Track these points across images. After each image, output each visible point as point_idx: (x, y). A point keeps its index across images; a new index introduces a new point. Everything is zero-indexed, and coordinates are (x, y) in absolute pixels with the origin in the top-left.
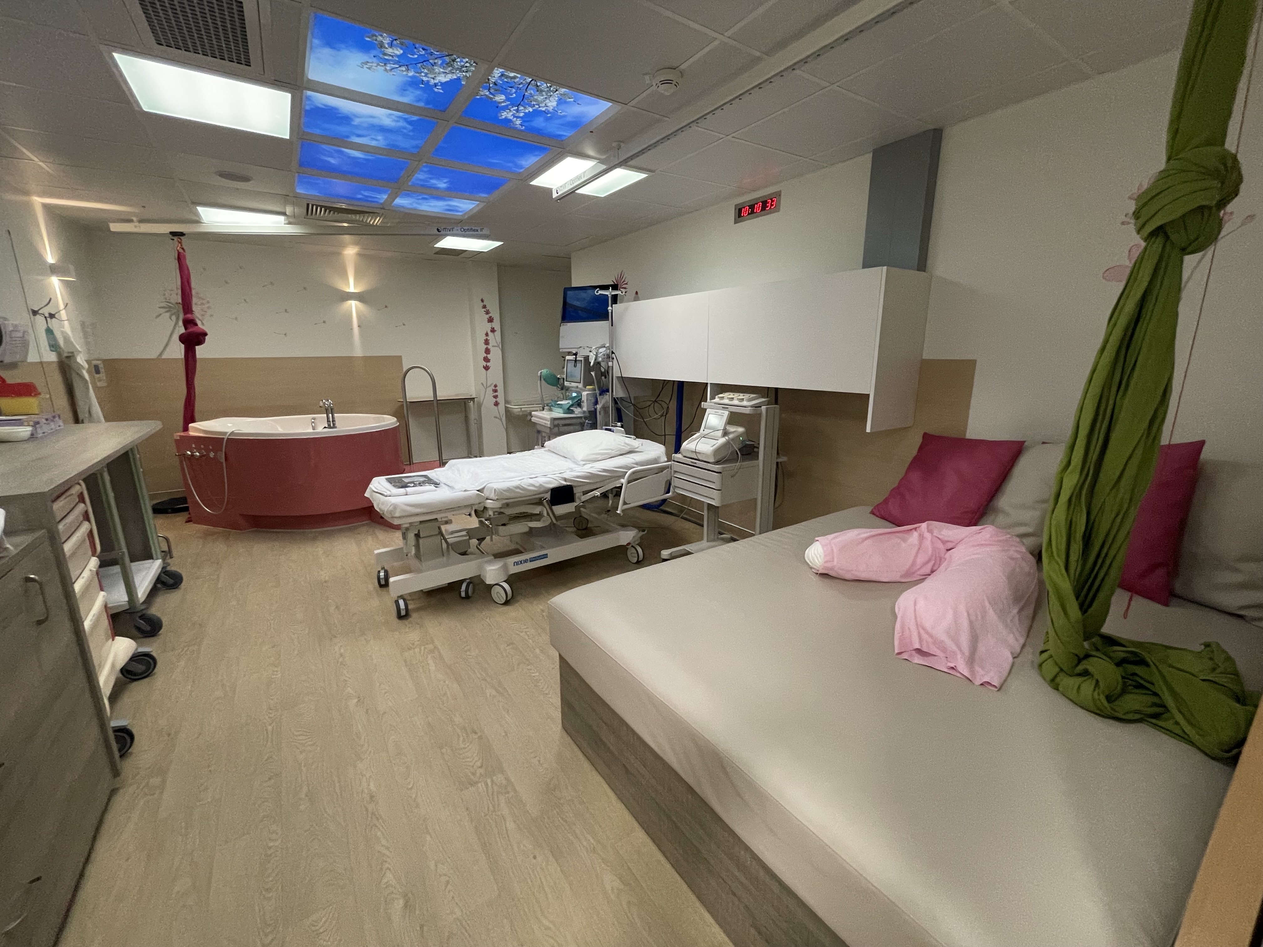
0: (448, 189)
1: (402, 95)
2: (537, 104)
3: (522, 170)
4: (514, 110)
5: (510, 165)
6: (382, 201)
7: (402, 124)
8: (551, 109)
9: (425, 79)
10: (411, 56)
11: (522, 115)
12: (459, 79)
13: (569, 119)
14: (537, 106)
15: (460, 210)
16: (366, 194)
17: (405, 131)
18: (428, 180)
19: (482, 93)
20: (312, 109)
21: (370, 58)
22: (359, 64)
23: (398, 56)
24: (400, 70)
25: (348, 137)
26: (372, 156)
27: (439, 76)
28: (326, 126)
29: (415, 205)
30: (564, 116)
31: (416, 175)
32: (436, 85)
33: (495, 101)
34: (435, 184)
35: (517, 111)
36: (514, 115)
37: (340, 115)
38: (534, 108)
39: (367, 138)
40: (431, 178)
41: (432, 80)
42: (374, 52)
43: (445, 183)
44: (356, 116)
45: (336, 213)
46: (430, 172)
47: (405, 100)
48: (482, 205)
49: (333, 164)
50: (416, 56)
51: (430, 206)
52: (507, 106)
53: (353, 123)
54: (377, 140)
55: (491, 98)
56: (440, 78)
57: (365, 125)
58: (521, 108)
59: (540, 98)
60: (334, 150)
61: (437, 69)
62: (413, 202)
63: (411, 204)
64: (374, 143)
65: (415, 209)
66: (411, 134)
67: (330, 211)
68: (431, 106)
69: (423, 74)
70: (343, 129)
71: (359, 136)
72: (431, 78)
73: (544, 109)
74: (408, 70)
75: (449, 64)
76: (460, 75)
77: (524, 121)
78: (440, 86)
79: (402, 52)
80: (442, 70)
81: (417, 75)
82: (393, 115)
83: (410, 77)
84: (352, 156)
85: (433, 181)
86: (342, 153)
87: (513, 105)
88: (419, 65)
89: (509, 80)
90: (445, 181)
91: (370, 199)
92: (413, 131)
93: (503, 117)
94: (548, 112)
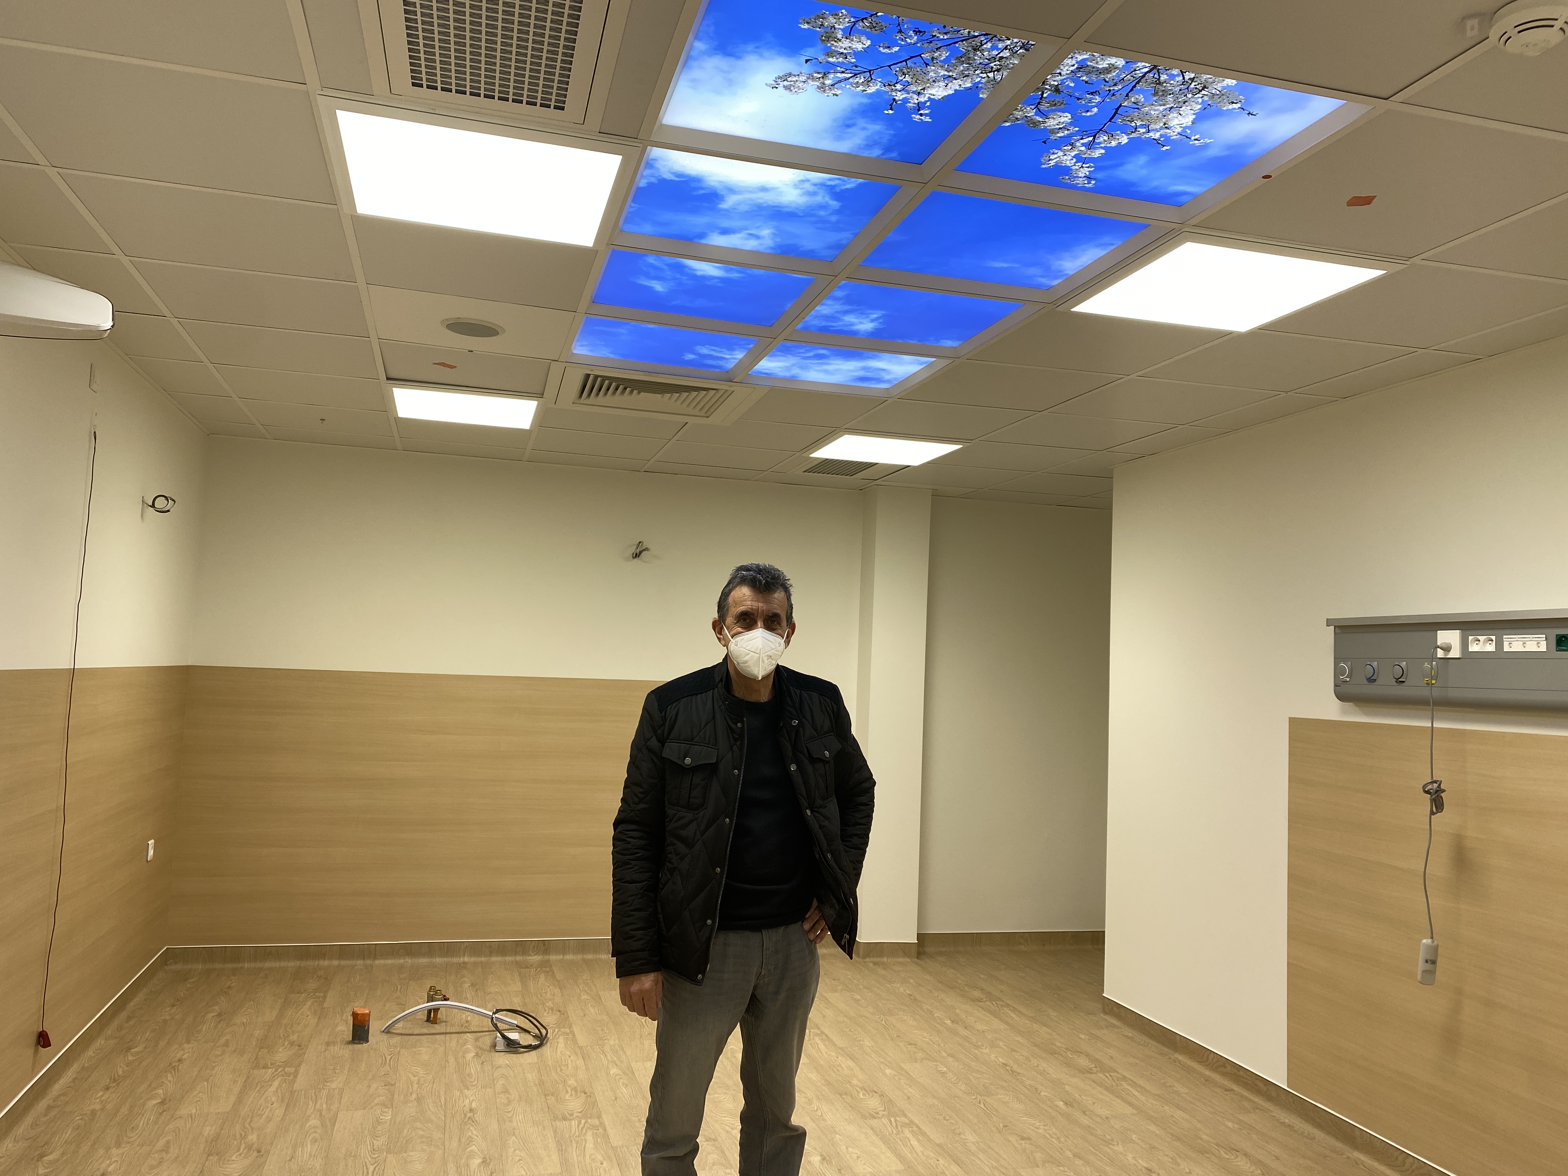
0: (875, 334)
1: (839, 138)
2: (1142, 126)
3: (1055, 282)
4: (1083, 145)
5: (1032, 271)
6: (730, 365)
7: (822, 198)
8: (1173, 134)
9: (900, 96)
10: (887, 51)
11: (1098, 153)
12: (976, 87)
13: (1212, 153)
14: (1143, 130)
15: (887, 377)
16: (704, 351)
17: (822, 213)
18: (838, 315)
19: (1019, 114)
20: (650, 185)
21: (799, 64)
22: (771, 81)
23: (856, 54)
24: (851, 84)
25: (702, 235)
26: (739, 272)
27: (932, 87)
28: (668, 216)
29: (796, 371)
30: (1206, 146)
31: (817, 308)
32: (919, 106)
33: (1045, 128)
34: (852, 324)
35: (1090, 146)
36: (1078, 158)
37: (701, 192)
38: (1133, 135)
39: (738, 235)
40: (846, 312)
41: (915, 96)
42: (809, 53)
43: (872, 321)
44: (731, 190)
45: (635, 392)
46: (848, 300)
47: (843, 147)
48: (943, 363)
49: (659, 292)
50: (896, 49)
51: (827, 372)
52: (1069, 137)
53: (723, 206)
54: (757, 237)
55: (1036, 124)
56: (933, 91)
57: (744, 208)
58: (1103, 138)
59: (1156, 110)
60: (668, 265)
61: (933, 72)
62: (794, 365)
63: (788, 369)
64: (751, 245)
65: (793, 379)
66: (834, 218)
67: (625, 389)
68: (894, 155)
69: (899, 87)
70: (696, 221)
71: (725, 232)
72: (914, 92)
73: (1157, 136)
74: (868, 82)
75: (963, 58)
76: (980, 77)
77: (1098, 169)
78: (928, 107)
79: (869, 43)
80: (943, 72)
81: (887, 89)
82: (808, 180)
83: (871, 95)
84: (699, 273)
85: (850, 319)
86: (680, 268)
87: (1083, 134)
88: (897, 68)
89: (1094, 77)
90: (874, 316)
91: (710, 362)
92: (838, 212)
93: (1052, 163)
94: (1167, 140)
